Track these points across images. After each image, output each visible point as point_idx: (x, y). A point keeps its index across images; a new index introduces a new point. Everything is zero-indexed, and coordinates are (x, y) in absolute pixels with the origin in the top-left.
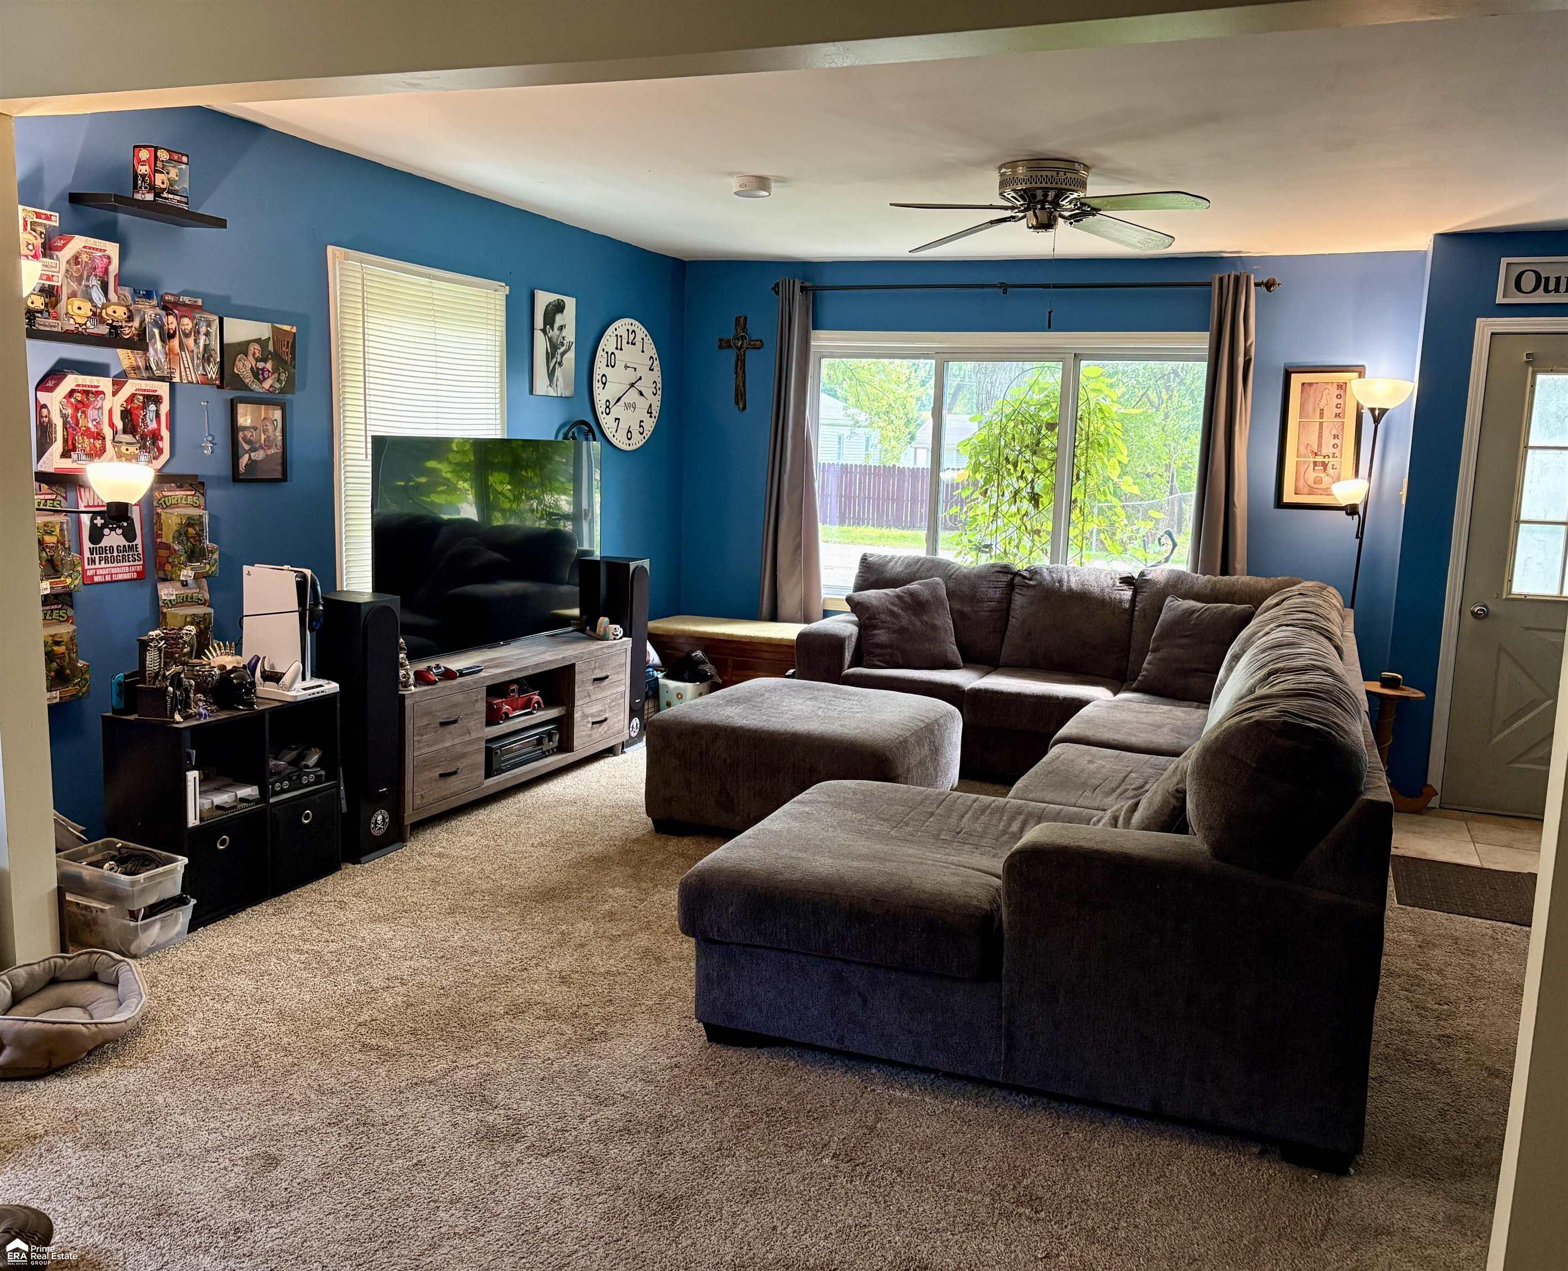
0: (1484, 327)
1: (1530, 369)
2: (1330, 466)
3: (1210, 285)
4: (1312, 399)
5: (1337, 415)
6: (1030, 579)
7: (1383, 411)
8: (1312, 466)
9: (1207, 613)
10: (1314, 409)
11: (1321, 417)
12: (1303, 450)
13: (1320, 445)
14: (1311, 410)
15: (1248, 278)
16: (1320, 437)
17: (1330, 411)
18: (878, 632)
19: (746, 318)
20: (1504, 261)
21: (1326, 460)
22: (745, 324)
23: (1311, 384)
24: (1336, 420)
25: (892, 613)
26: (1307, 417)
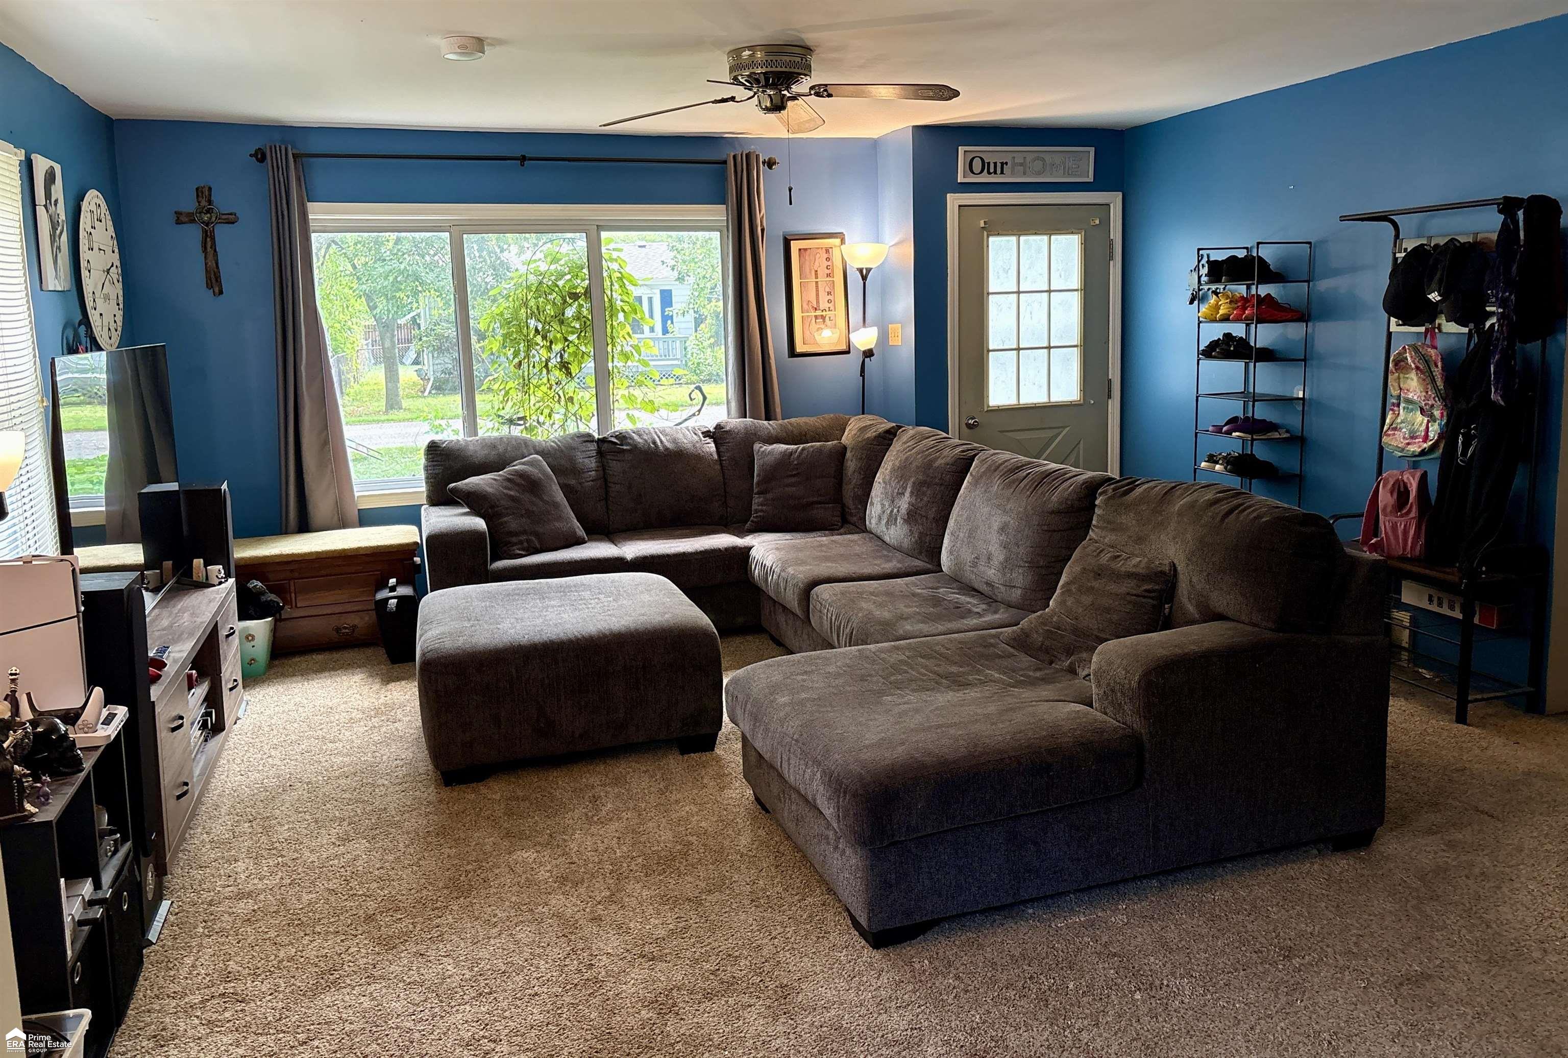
0: (953, 201)
1: (985, 233)
2: (827, 318)
3: (725, 162)
4: (807, 263)
5: (828, 275)
6: (622, 445)
7: (869, 270)
8: (814, 319)
9: (805, 452)
10: (811, 270)
11: (817, 278)
12: (805, 306)
13: (818, 302)
14: (808, 273)
15: (757, 156)
16: (817, 295)
17: (823, 272)
18: (505, 519)
19: (210, 189)
20: (961, 149)
21: (824, 313)
22: (210, 195)
23: (805, 250)
24: (828, 279)
25: (512, 498)
26: (806, 278)
